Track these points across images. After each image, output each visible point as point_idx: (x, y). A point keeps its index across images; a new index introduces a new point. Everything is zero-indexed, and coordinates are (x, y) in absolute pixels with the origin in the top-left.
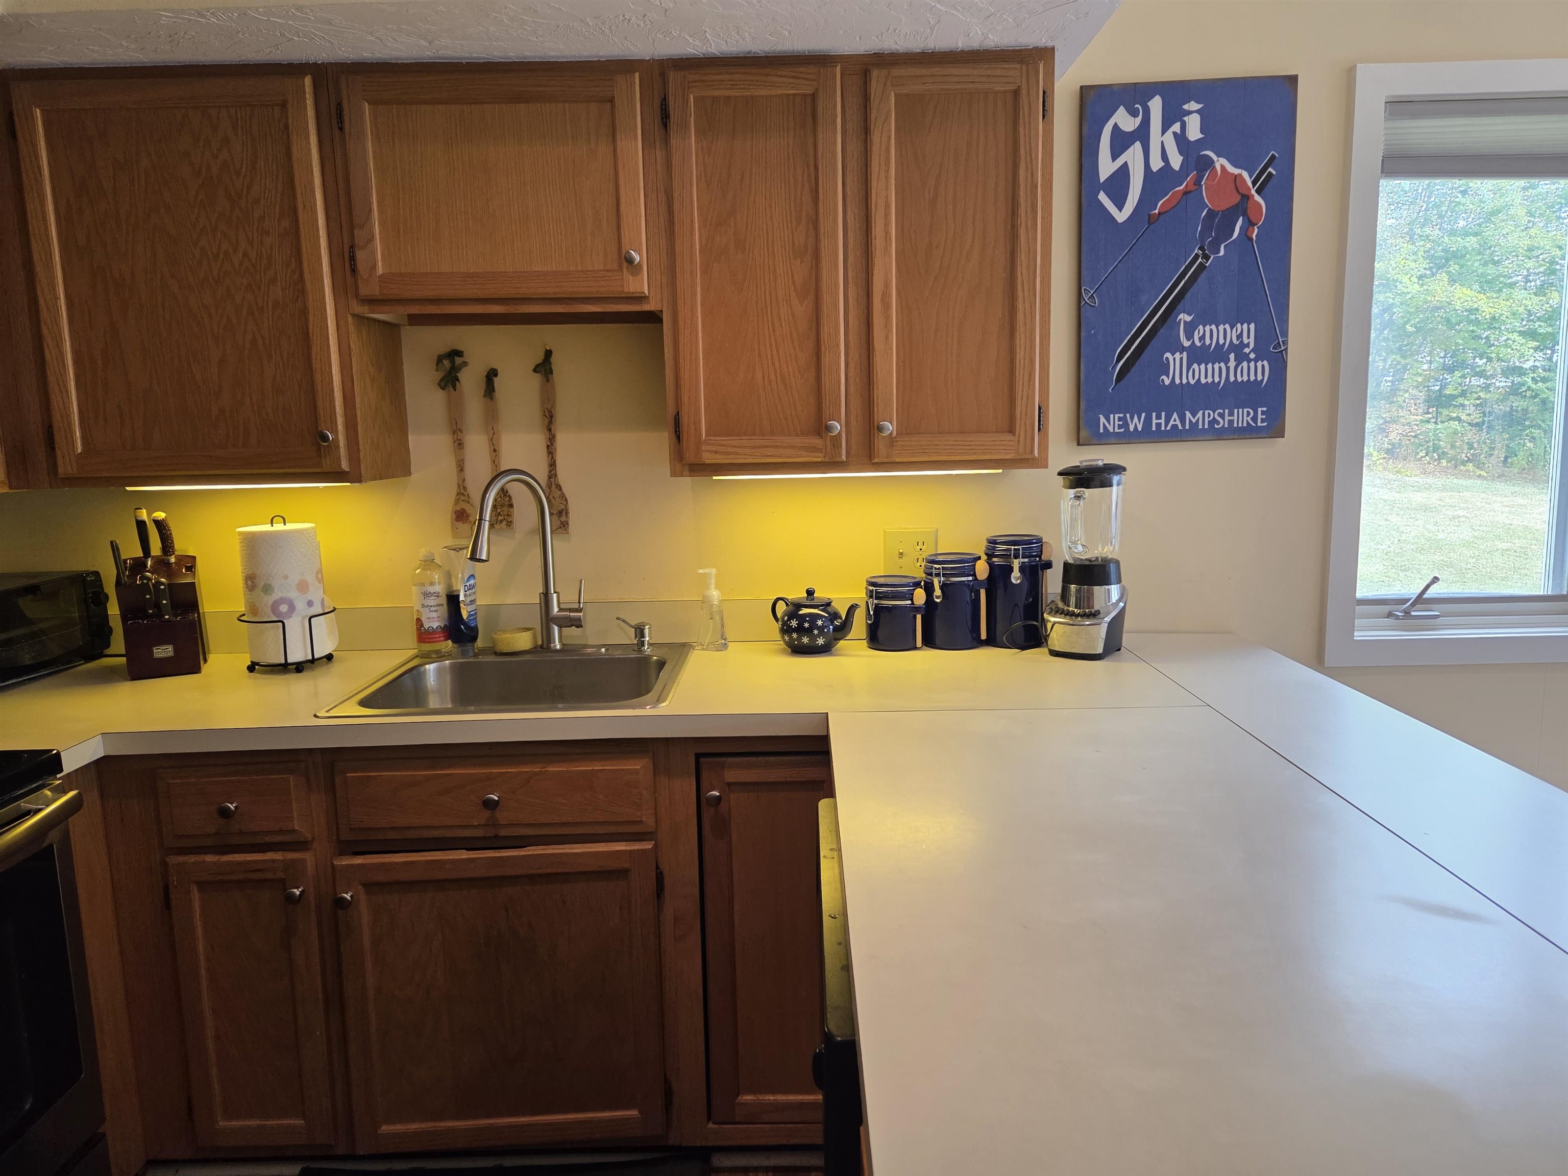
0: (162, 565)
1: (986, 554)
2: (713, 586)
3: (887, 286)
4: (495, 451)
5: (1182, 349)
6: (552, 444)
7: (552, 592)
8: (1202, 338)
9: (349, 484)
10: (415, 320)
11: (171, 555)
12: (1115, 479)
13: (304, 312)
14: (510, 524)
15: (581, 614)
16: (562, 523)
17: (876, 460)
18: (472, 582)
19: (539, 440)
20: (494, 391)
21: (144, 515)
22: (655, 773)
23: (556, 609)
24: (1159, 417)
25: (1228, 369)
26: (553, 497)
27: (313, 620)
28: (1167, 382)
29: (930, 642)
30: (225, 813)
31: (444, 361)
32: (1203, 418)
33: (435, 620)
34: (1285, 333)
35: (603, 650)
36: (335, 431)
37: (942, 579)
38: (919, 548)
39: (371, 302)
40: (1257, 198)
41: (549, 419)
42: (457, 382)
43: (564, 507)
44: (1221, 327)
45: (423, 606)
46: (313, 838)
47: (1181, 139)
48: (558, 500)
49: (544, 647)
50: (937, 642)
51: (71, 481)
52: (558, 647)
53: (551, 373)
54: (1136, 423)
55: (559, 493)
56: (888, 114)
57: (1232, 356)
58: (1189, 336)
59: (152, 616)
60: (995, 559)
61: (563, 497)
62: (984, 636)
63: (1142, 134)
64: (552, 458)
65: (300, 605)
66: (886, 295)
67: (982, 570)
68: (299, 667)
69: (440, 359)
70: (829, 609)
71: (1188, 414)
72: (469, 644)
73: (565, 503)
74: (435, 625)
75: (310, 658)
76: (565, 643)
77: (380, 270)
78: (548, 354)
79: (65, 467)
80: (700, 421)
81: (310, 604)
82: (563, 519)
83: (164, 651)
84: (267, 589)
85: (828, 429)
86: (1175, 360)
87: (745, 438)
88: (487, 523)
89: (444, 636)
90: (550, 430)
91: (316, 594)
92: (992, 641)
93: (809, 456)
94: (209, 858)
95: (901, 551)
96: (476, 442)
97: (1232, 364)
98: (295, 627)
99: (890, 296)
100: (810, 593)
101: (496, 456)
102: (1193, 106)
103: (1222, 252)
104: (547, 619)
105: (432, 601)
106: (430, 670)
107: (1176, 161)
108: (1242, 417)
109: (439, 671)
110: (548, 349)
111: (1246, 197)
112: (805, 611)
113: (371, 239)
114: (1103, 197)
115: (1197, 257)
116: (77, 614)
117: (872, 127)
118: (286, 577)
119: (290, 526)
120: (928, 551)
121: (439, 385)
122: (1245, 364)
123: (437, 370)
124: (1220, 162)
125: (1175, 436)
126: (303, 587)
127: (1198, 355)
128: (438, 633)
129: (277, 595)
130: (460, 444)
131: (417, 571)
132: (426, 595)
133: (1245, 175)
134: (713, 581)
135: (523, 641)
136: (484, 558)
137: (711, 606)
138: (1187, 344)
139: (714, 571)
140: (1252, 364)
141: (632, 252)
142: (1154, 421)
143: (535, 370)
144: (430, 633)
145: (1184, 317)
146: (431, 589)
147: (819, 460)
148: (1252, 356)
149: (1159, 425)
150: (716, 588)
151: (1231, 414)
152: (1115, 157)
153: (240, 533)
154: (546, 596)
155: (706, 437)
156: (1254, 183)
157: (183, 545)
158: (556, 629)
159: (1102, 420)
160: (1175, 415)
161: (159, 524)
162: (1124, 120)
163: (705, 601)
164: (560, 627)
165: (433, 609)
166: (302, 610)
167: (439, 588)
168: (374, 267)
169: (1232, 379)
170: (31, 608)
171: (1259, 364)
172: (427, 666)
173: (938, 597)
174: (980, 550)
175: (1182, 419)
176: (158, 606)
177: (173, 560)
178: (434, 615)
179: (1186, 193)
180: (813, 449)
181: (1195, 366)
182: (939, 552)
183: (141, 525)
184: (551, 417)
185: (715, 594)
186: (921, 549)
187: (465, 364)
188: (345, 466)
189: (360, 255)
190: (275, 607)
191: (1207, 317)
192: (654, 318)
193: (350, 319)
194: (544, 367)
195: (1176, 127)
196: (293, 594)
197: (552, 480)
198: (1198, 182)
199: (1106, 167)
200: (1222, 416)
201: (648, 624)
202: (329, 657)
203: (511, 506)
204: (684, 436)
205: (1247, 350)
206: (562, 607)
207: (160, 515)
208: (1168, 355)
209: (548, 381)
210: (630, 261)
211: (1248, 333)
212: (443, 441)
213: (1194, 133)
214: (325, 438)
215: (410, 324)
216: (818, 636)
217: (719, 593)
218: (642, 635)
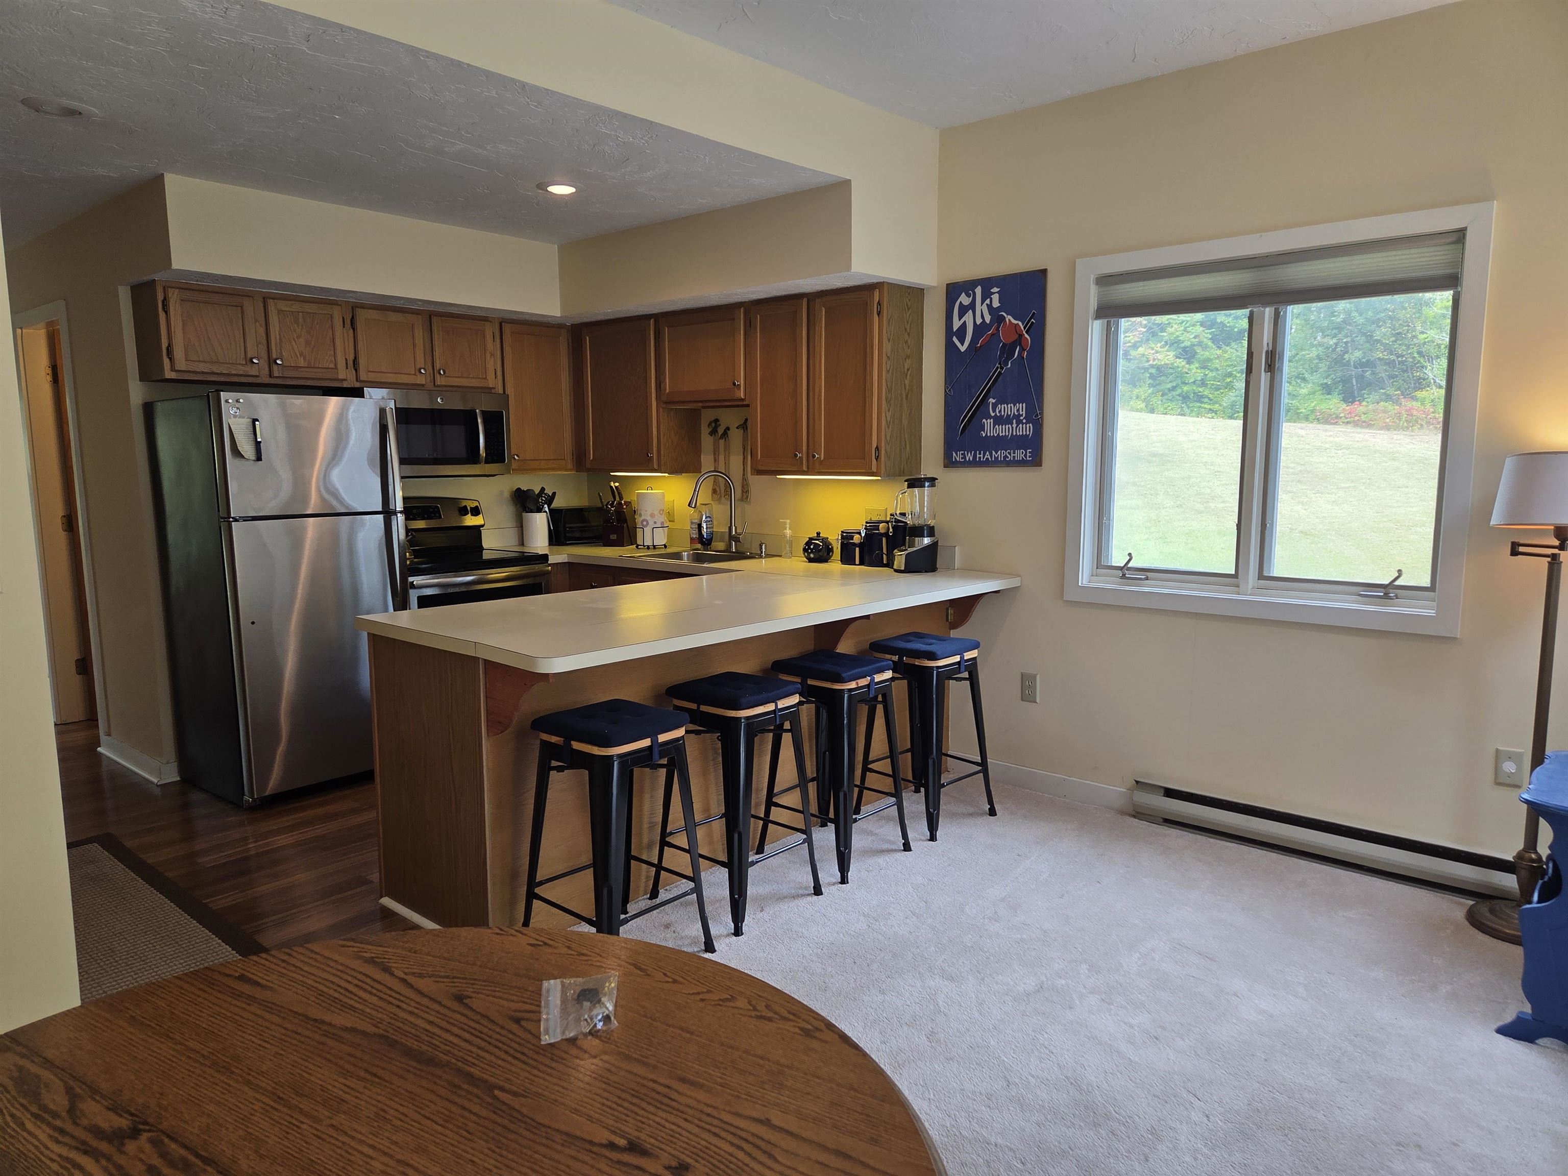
0: (619, 504)
2: (788, 529)
4: (726, 463)
5: (990, 417)
6: (745, 461)
7: (733, 526)
8: (1000, 411)
9: (666, 475)
10: (704, 407)
11: (622, 501)
12: (927, 484)
13: (647, 407)
16: (746, 496)
18: (708, 519)
19: (740, 459)
20: (728, 436)
21: (612, 484)
23: (733, 533)
24: (980, 454)
25: (1012, 428)
26: (744, 485)
27: (655, 529)
28: (984, 435)
29: (861, 562)
31: (712, 424)
32: (1000, 454)
33: (695, 535)
34: (1041, 409)
36: (652, 453)
37: (868, 531)
39: (666, 403)
40: (1026, 336)
42: (716, 432)
44: (1009, 406)
45: (689, 526)
47: (990, 307)
48: (746, 486)
49: (729, 550)
50: (864, 562)
51: (592, 470)
52: (733, 551)
53: (747, 428)
54: (969, 457)
55: (746, 482)
57: (1014, 421)
58: (994, 411)
59: (610, 522)
61: (747, 484)
62: (885, 561)
63: (972, 306)
64: (744, 466)
65: (651, 523)
67: (884, 528)
68: (649, 548)
70: (826, 542)
71: (994, 453)
72: (708, 547)
73: (750, 492)
74: (694, 536)
77: (667, 391)
78: (746, 420)
79: (588, 465)
80: (759, 448)
81: (655, 523)
82: (749, 496)
83: (613, 537)
84: (640, 515)
85: (796, 455)
86: (988, 423)
87: (773, 459)
89: (697, 542)
90: (744, 454)
91: (660, 519)
96: (721, 459)
97: (1014, 425)
98: (648, 531)
100: (818, 534)
101: (727, 465)
102: (995, 290)
103: (1009, 366)
104: (731, 538)
105: (692, 526)
107: (988, 319)
108: (1019, 454)
111: (1021, 336)
112: (815, 542)
113: (666, 379)
114: (955, 339)
115: (997, 368)
118: (647, 511)
119: (653, 491)
120: (871, 518)
121: (711, 433)
122: (1021, 425)
123: (710, 427)
124: (1009, 318)
125: (986, 464)
126: (652, 515)
127: (999, 421)
128: (694, 540)
129: (643, 518)
130: (716, 460)
131: (690, 513)
132: (692, 523)
133: (1020, 323)
134: (788, 526)
135: (722, 546)
137: (786, 537)
138: (993, 414)
139: (788, 521)
140: (1024, 425)
141: (736, 381)
142: (978, 456)
143: (741, 426)
144: (691, 538)
145: (992, 400)
146: (694, 521)
147: (796, 469)
148: (1024, 421)
149: (980, 458)
151: (1014, 453)
152: (960, 319)
153: (636, 493)
154: (730, 527)
155: (760, 458)
156: (1025, 328)
159: (954, 454)
160: (988, 453)
161: (616, 487)
162: (964, 300)
163: (784, 535)
164: (734, 542)
165: (692, 528)
166: (651, 525)
167: (697, 521)
168: (665, 389)
169: (1014, 434)
171: (1028, 425)
175: (991, 455)
176: (612, 519)
178: (692, 530)
179: (992, 335)
180: (794, 465)
181: (997, 426)
183: (611, 487)
184: (745, 448)
185: (788, 532)
187: (720, 425)
188: (655, 467)
189: (662, 385)
190: (642, 522)
191: (1002, 400)
192: (748, 406)
193: (661, 410)
194: (744, 426)
195: (988, 301)
196: (648, 518)
197: (743, 476)
198: (998, 329)
199: (957, 324)
200: (1010, 453)
201: (764, 544)
202: (665, 546)
204: (754, 456)
205: (1022, 418)
206: (736, 533)
207: (616, 484)
208: (984, 420)
209: (745, 432)
210: (735, 385)
211: (1022, 408)
212: (711, 458)
213: (996, 304)
214: (648, 456)
216: (820, 554)
217: (791, 532)
218: (762, 549)
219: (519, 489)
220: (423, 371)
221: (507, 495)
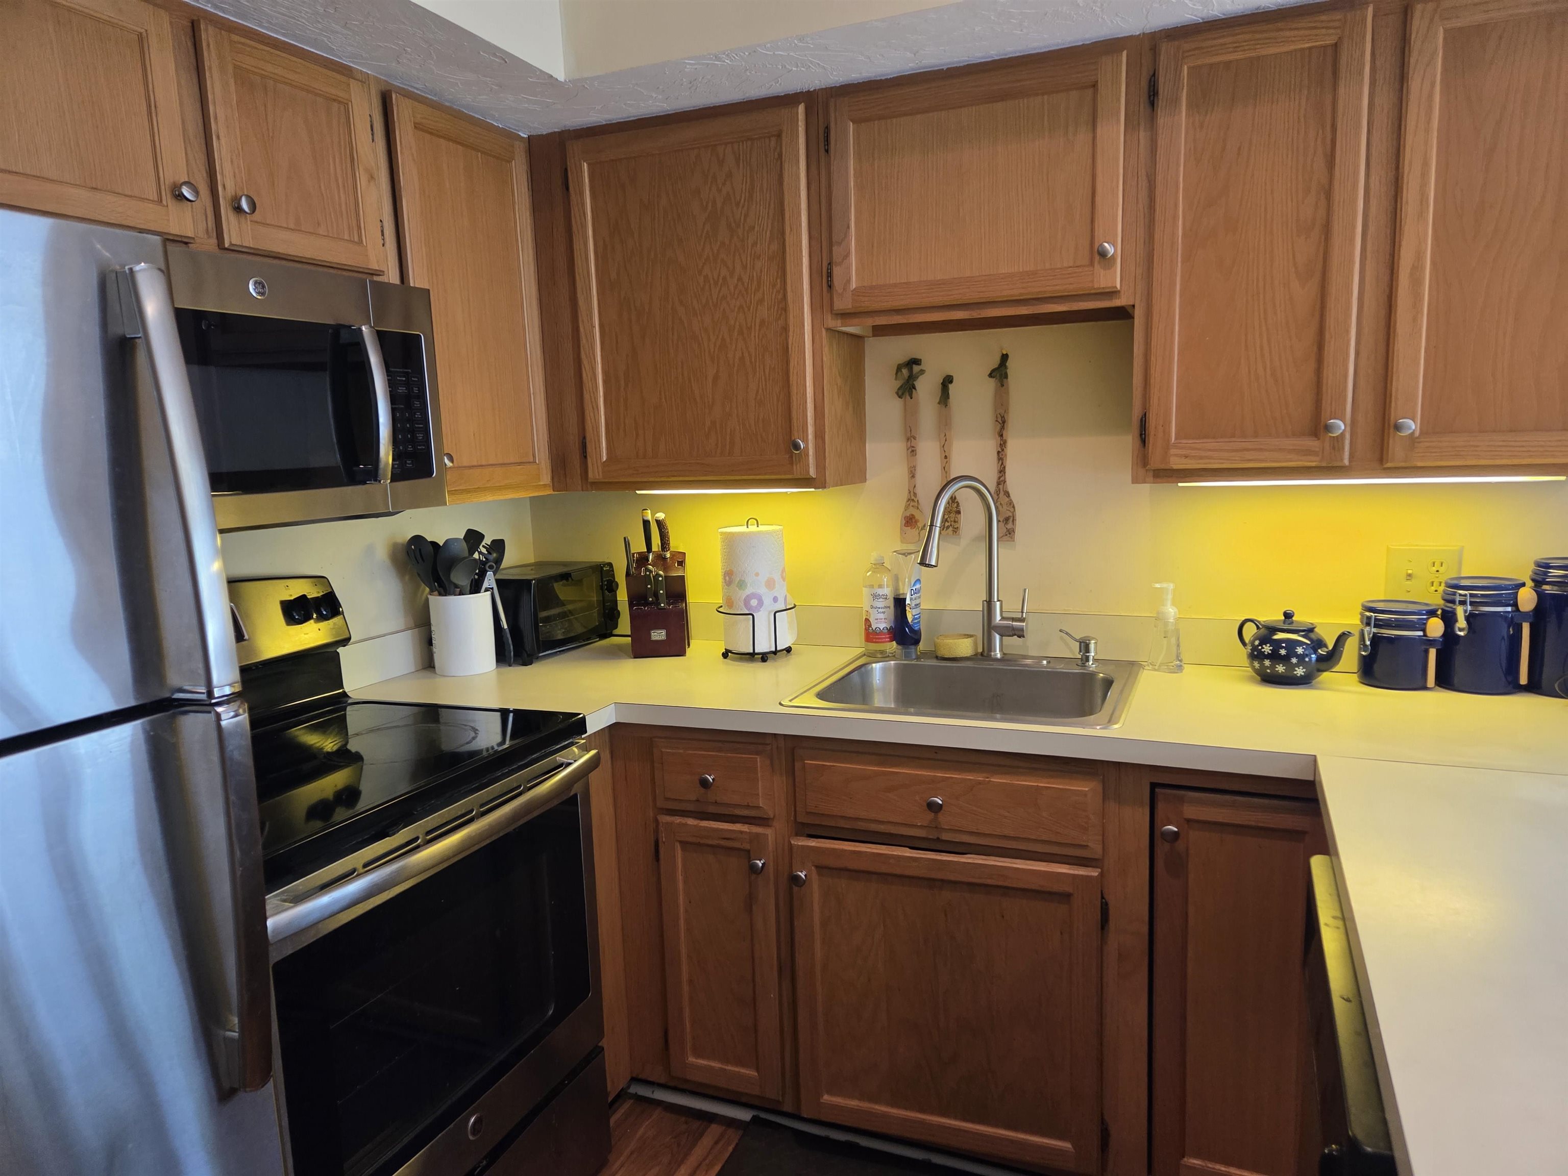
0: (660, 558)
1: (1533, 580)
2: (1169, 603)
3: (1419, 256)
4: (946, 457)
6: (1003, 450)
7: (996, 600)
9: (813, 490)
10: (879, 331)
11: (667, 551)
13: (785, 329)
14: (956, 530)
15: (1024, 624)
16: (1008, 530)
17: (1389, 465)
18: (918, 586)
19: (990, 446)
20: (949, 398)
21: (649, 516)
22: (1105, 798)
23: (998, 618)
26: (1001, 504)
27: (777, 614)
29: (1445, 681)
30: (704, 783)
31: (903, 370)
33: (883, 621)
35: (1045, 662)
36: (805, 441)
37: (1469, 608)
38: (1435, 569)
39: (845, 315)
41: (1002, 423)
42: (913, 390)
43: (1011, 514)
45: (872, 607)
46: (774, 816)
48: (1005, 507)
49: (984, 655)
50: (1456, 681)
51: (598, 485)
52: (999, 656)
53: (1006, 376)
55: (1007, 499)
56: (1434, 53)
59: (651, 603)
60: (1545, 587)
61: (1011, 504)
62: (1523, 680)
64: (1002, 464)
65: (767, 601)
66: (1417, 268)
67: (1527, 599)
68: (764, 657)
69: (899, 368)
70: (1312, 635)
72: (913, 647)
73: (1012, 510)
74: (882, 626)
75: (773, 649)
76: (1005, 652)
77: (854, 285)
78: (1005, 358)
79: (595, 473)
80: (1170, 422)
81: (775, 599)
82: (1010, 526)
83: (659, 635)
84: (742, 585)
85: (1328, 428)
87: (1222, 440)
88: (938, 529)
89: (889, 638)
90: (1002, 436)
91: (781, 591)
92: (1535, 687)
93: (1301, 461)
94: (691, 822)
95: (1410, 572)
96: (928, 449)
98: (763, 620)
99: (1423, 268)
100: (1288, 616)
101: (947, 462)
104: (989, 627)
105: (880, 603)
106: (876, 668)
109: (884, 670)
110: (1005, 353)
112: (1280, 636)
113: (847, 255)
116: (595, 599)
117: (1411, 72)
118: (757, 575)
119: (762, 528)
120: (1448, 574)
121: (897, 393)
123: (896, 379)
126: (770, 584)
128: (884, 634)
129: (749, 591)
130: (913, 451)
131: (868, 574)
132: (875, 596)
134: (1170, 597)
135: (964, 647)
136: (933, 563)
137: (1166, 624)
139: (1171, 586)
141: (1106, 244)
143: (990, 375)
144: (877, 634)
146: (881, 592)
147: (1313, 464)
150: (1173, 604)
153: (722, 533)
154: (989, 603)
155: (1176, 439)
157: (676, 543)
158: (998, 637)
161: (660, 523)
163: (1159, 618)
164: (1002, 635)
165: (880, 610)
166: (769, 606)
167: (888, 591)
168: (849, 281)
170: (562, 591)
172: (874, 665)
173: (1461, 630)
174: (1525, 574)
176: (656, 595)
177: (668, 555)
178: (882, 616)
180: (1308, 452)
182: (1462, 575)
183: (646, 523)
184: (1004, 422)
185: (1171, 611)
186: (1438, 571)
187: (922, 372)
188: (812, 473)
189: (836, 271)
190: (747, 602)
192: (1124, 314)
193: (824, 334)
194: (1000, 372)
196: (762, 591)
197: (1001, 486)
201: (1093, 638)
202: (788, 650)
203: (959, 512)
204: (1151, 440)
206: (1005, 615)
207: (661, 516)
209: (1002, 385)
210: (1103, 254)
212: (898, 447)
214: (796, 447)
215: (874, 336)
216: (1297, 665)
217: (1176, 610)
218: (1087, 650)
219: (417, 540)
220: (186, 192)
221: (382, 554)
